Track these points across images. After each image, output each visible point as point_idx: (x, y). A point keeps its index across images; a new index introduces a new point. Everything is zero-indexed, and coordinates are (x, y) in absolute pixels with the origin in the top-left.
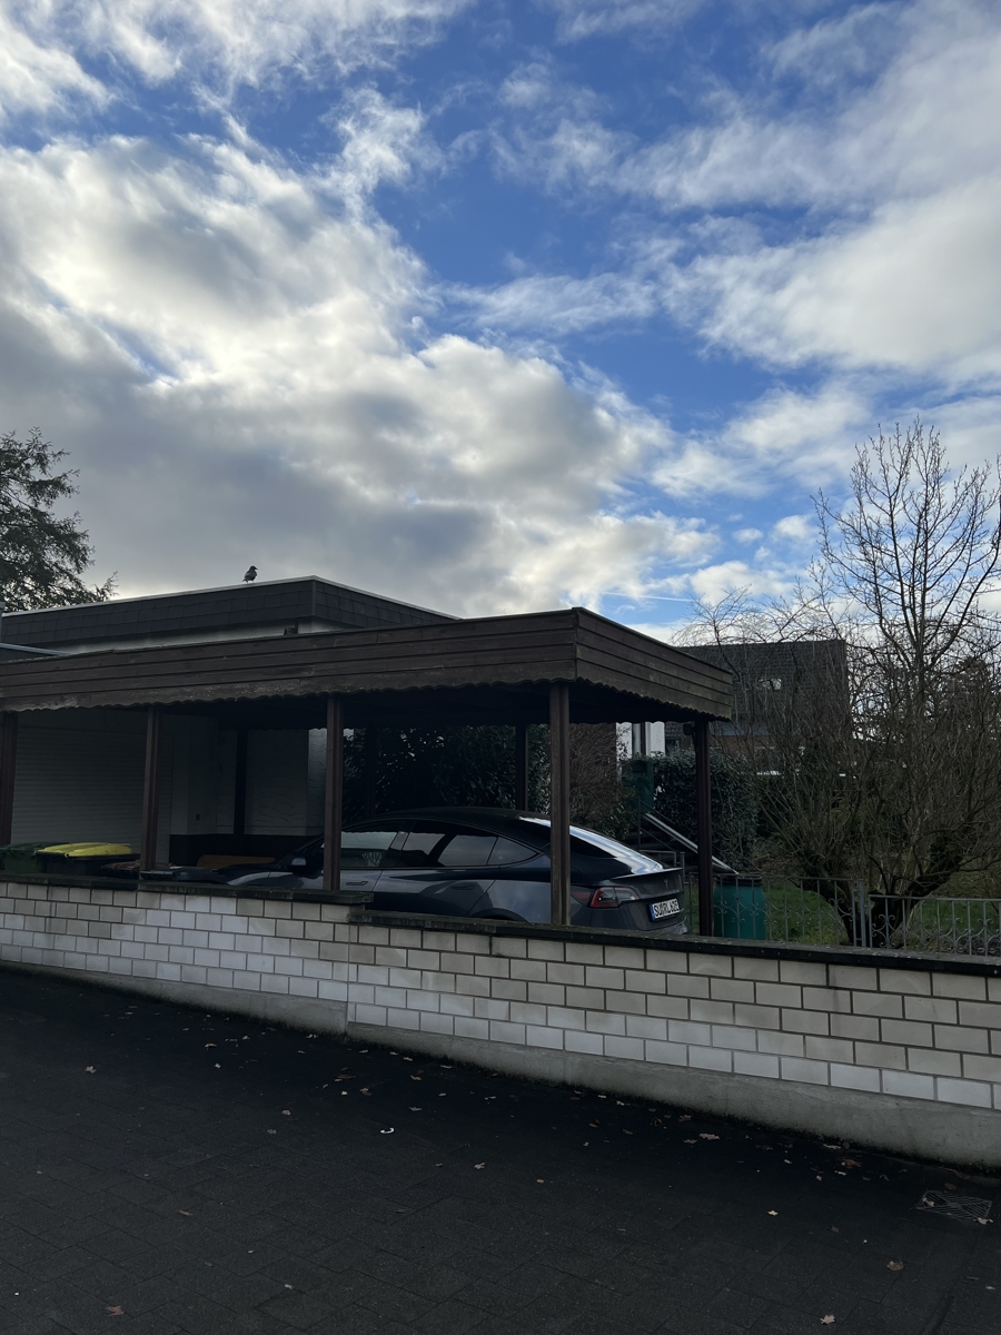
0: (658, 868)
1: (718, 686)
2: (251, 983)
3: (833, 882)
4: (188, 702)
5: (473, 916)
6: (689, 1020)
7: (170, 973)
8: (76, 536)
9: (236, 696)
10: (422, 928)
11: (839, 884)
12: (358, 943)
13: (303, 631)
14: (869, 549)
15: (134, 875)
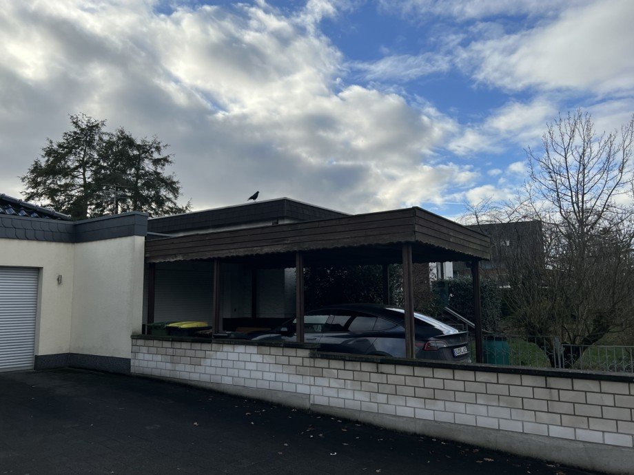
0: (457, 332)
1: (483, 243)
2: (265, 385)
3: (543, 338)
4: (232, 257)
5: (368, 354)
6: (476, 404)
7: (227, 381)
8: (174, 183)
9: (254, 253)
10: (344, 360)
11: (547, 339)
12: (314, 367)
13: (281, 222)
14: (553, 174)
15: (210, 336)
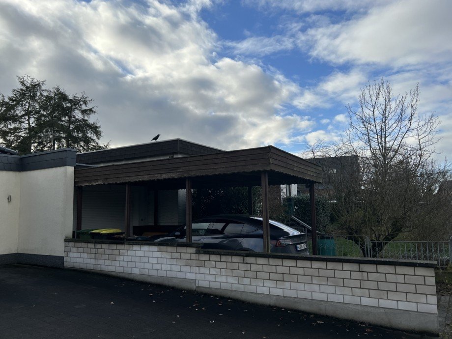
0: (299, 233)
1: (317, 171)
2: (164, 274)
3: (358, 237)
4: (139, 181)
5: (237, 250)
6: (312, 283)
7: (136, 271)
8: (97, 127)
10: (220, 254)
11: (361, 238)
12: (199, 260)
13: (175, 156)
14: (366, 124)
15: (123, 239)
